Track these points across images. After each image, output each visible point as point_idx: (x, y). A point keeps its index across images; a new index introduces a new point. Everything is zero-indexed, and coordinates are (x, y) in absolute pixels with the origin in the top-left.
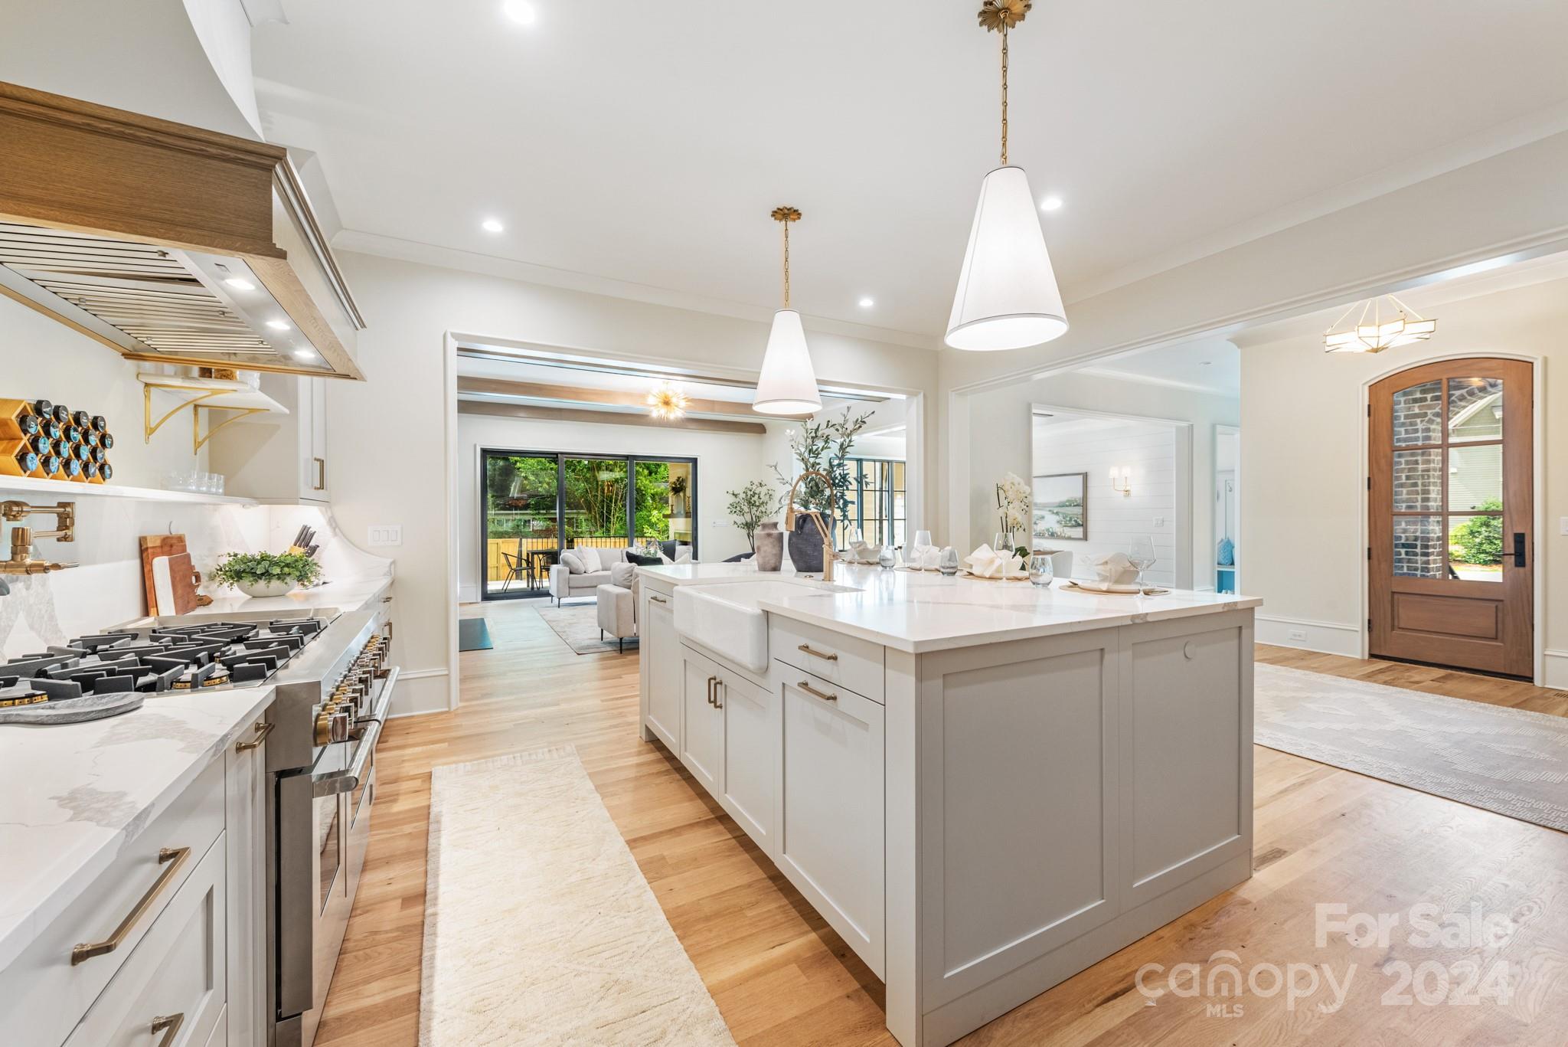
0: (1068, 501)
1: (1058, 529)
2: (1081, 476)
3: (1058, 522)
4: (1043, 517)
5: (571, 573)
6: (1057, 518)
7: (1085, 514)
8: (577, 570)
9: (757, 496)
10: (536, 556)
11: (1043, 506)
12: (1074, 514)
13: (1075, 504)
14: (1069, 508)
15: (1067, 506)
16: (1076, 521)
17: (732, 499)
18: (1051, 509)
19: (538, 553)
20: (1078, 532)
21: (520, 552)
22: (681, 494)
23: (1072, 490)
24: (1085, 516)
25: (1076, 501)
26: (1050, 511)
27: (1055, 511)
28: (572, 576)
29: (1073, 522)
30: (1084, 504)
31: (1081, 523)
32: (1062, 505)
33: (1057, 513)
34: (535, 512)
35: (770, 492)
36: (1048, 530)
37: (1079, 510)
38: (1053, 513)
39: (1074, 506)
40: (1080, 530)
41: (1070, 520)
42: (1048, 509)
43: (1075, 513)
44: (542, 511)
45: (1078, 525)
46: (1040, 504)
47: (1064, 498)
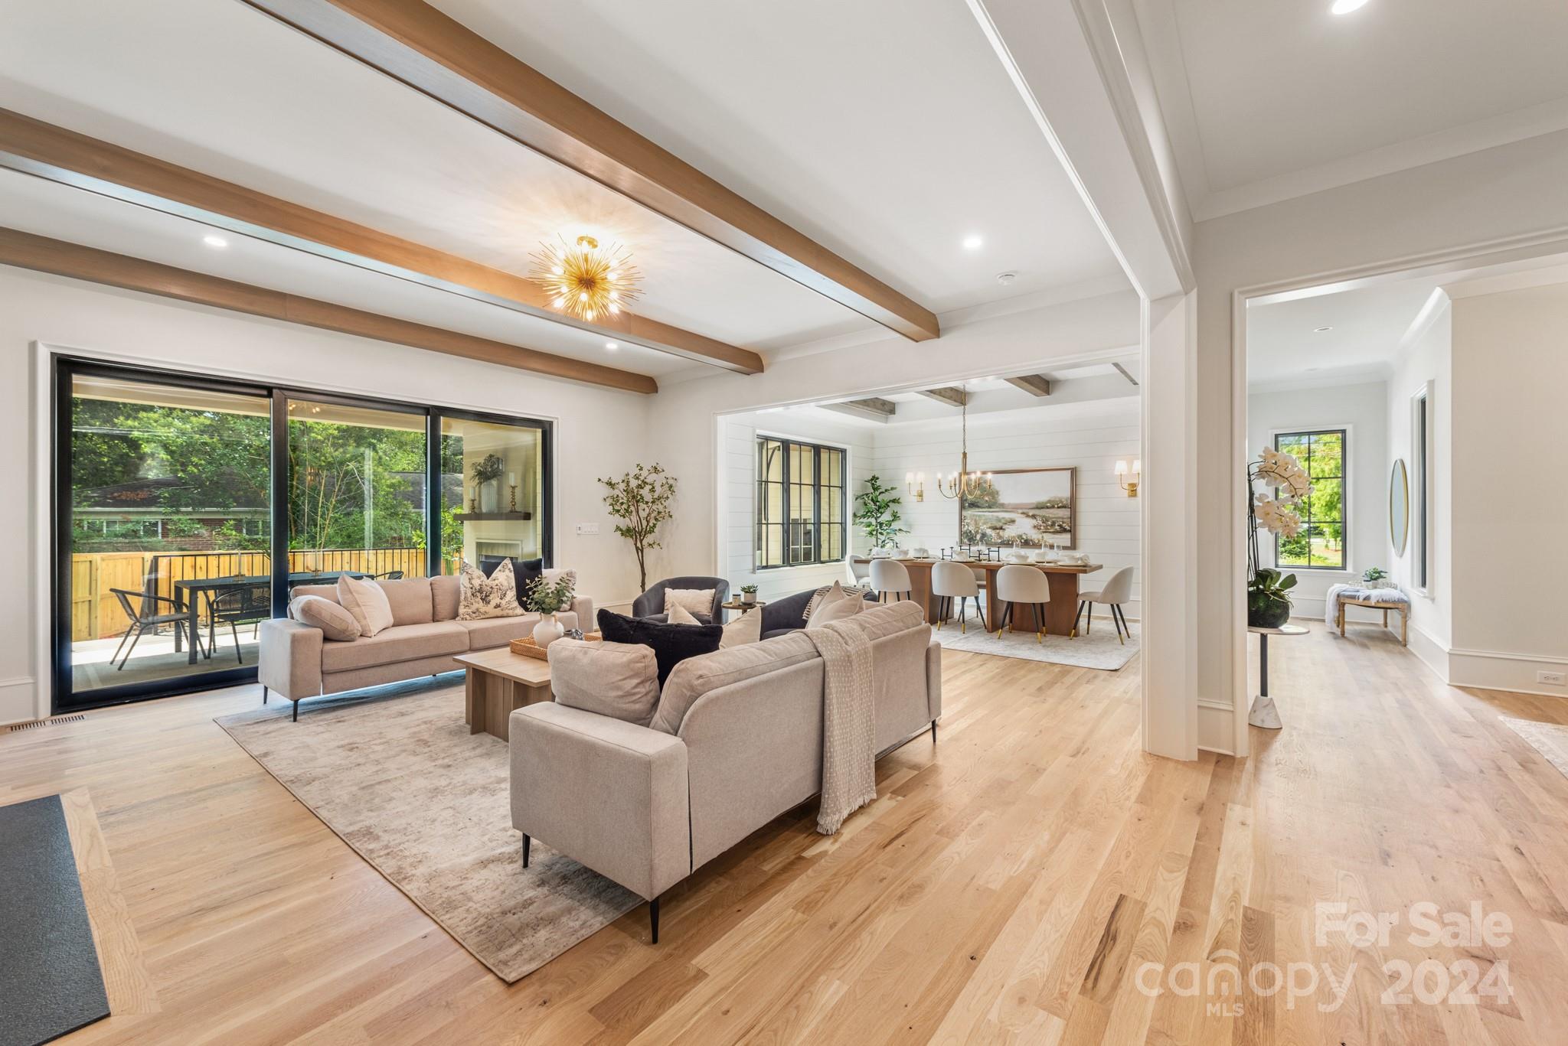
0: (1049, 501)
1: (1035, 535)
2: (1070, 471)
3: (1035, 527)
4: (1013, 521)
5: (327, 639)
6: (1034, 522)
7: (1073, 517)
8: (344, 631)
9: (648, 487)
10: (200, 594)
11: (1015, 508)
12: (1059, 518)
13: (1060, 505)
14: (1051, 510)
15: (1048, 507)
16: (1060, 526)
17: (607, 491)
18: (1025, 511)
19: (205, 586)
20: (1065, 539)
21: (153, 585)
22: (494, 482)
23: (1058, 488)
24: (1072, 519)
25: (1061, 502)
26: (1023, 513)
27: (1031, 514)
28: (330, 646)
29: (1057, 528)
30: (1072, 505)
31: (1068, 528)
32: (1040, 507)
33: (1034, 517)
34: (169, 510)
35: (671, 482)
36: (1020, 537)
37: (1066, 513)
38: (1028, 516)
39: (1058, 507)
40: (1068, 536)
41: (1053, 524)
42: (1020, 511)
43: (1060, 516)
44: (183, 509)
45: (1064, 531)
46: (1009, 504)
47: (1043, 498)
